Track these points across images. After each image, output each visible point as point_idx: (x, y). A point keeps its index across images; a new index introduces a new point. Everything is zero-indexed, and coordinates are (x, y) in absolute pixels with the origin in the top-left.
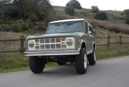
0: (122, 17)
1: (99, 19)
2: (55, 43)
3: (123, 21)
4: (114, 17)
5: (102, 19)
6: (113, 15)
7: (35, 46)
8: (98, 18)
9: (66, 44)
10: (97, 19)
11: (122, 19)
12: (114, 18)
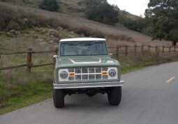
0: (80, 8)
1: (46, 9)
2: (95, 73)
3: (82, 14)
4: (70, 7)
5: (51, 10)
6: (67, 5)
7: (69, 76)
8: (45, 6)
9: (108, 74)
10: (43, 9)
11: (80, 11)
12: (69, 9)
